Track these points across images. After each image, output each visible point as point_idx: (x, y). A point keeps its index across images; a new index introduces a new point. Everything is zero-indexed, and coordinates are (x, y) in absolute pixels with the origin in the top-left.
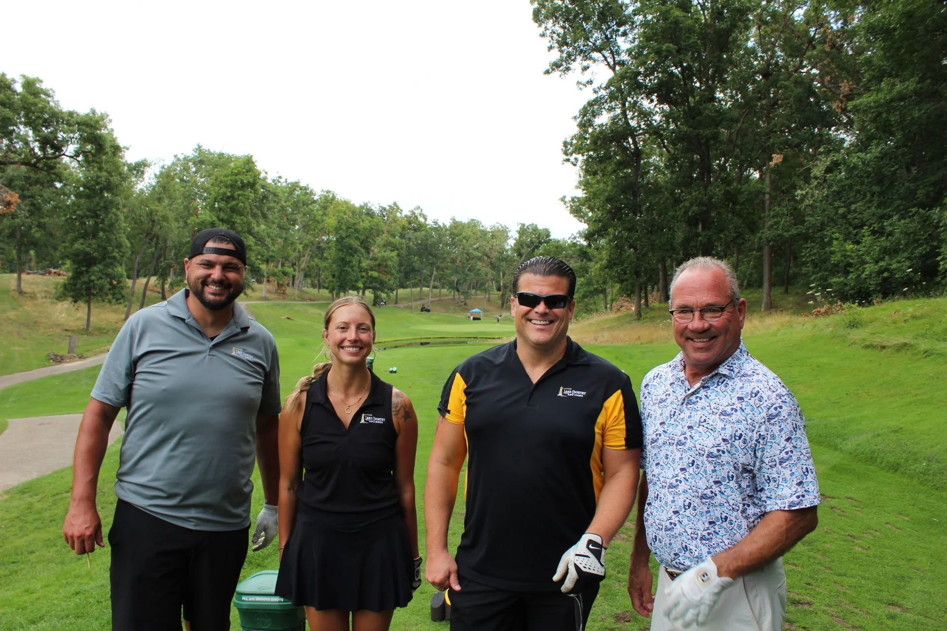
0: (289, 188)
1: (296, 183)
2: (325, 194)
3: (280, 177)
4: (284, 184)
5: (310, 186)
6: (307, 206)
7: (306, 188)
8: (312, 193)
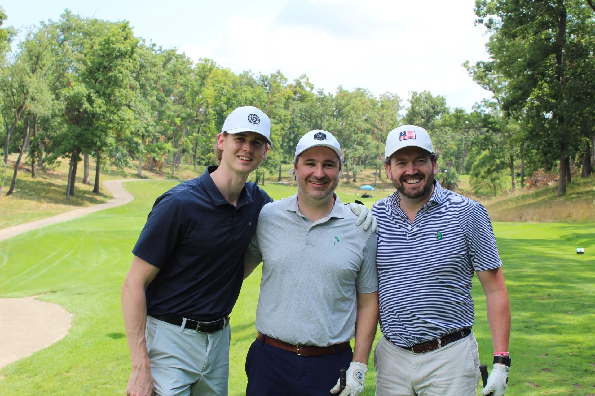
0: (165, 57)
1: (172, 51)
2: (203, 62)
3: (154, 45)
4: (158, 52)
5: (186, 55)
6: (185, 77)
7: (182, 57)
8: (189, 62)
